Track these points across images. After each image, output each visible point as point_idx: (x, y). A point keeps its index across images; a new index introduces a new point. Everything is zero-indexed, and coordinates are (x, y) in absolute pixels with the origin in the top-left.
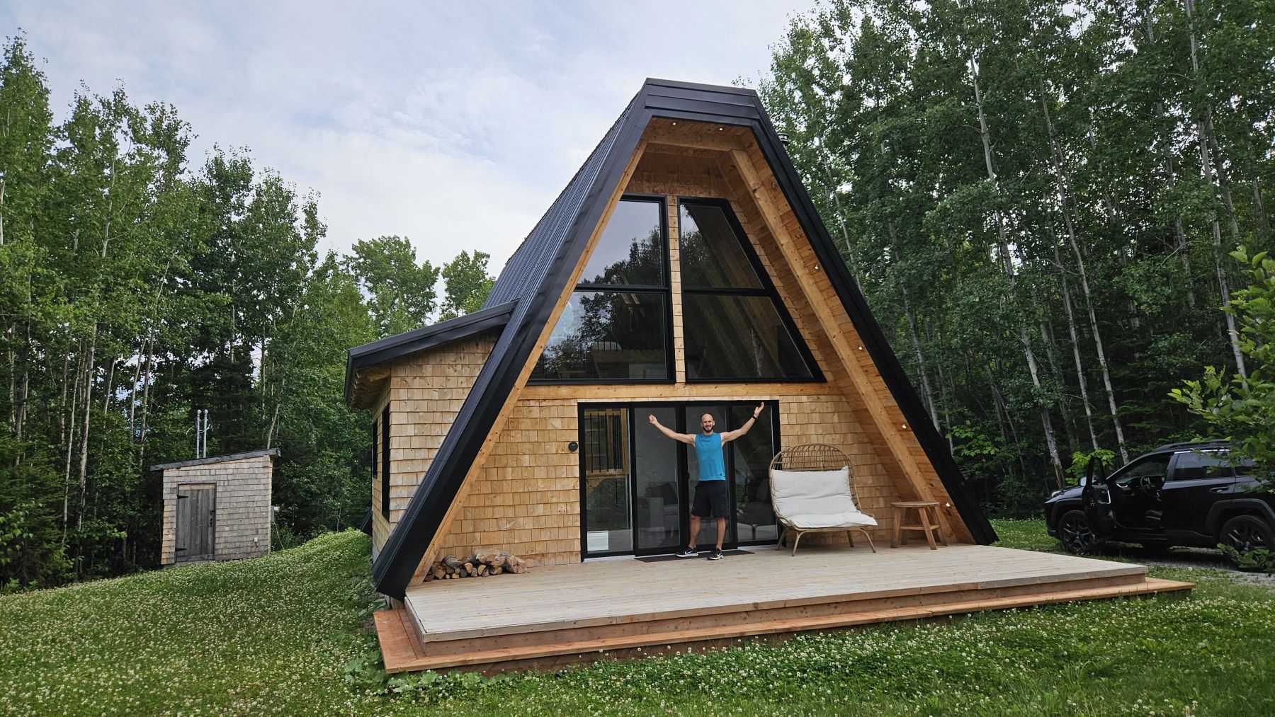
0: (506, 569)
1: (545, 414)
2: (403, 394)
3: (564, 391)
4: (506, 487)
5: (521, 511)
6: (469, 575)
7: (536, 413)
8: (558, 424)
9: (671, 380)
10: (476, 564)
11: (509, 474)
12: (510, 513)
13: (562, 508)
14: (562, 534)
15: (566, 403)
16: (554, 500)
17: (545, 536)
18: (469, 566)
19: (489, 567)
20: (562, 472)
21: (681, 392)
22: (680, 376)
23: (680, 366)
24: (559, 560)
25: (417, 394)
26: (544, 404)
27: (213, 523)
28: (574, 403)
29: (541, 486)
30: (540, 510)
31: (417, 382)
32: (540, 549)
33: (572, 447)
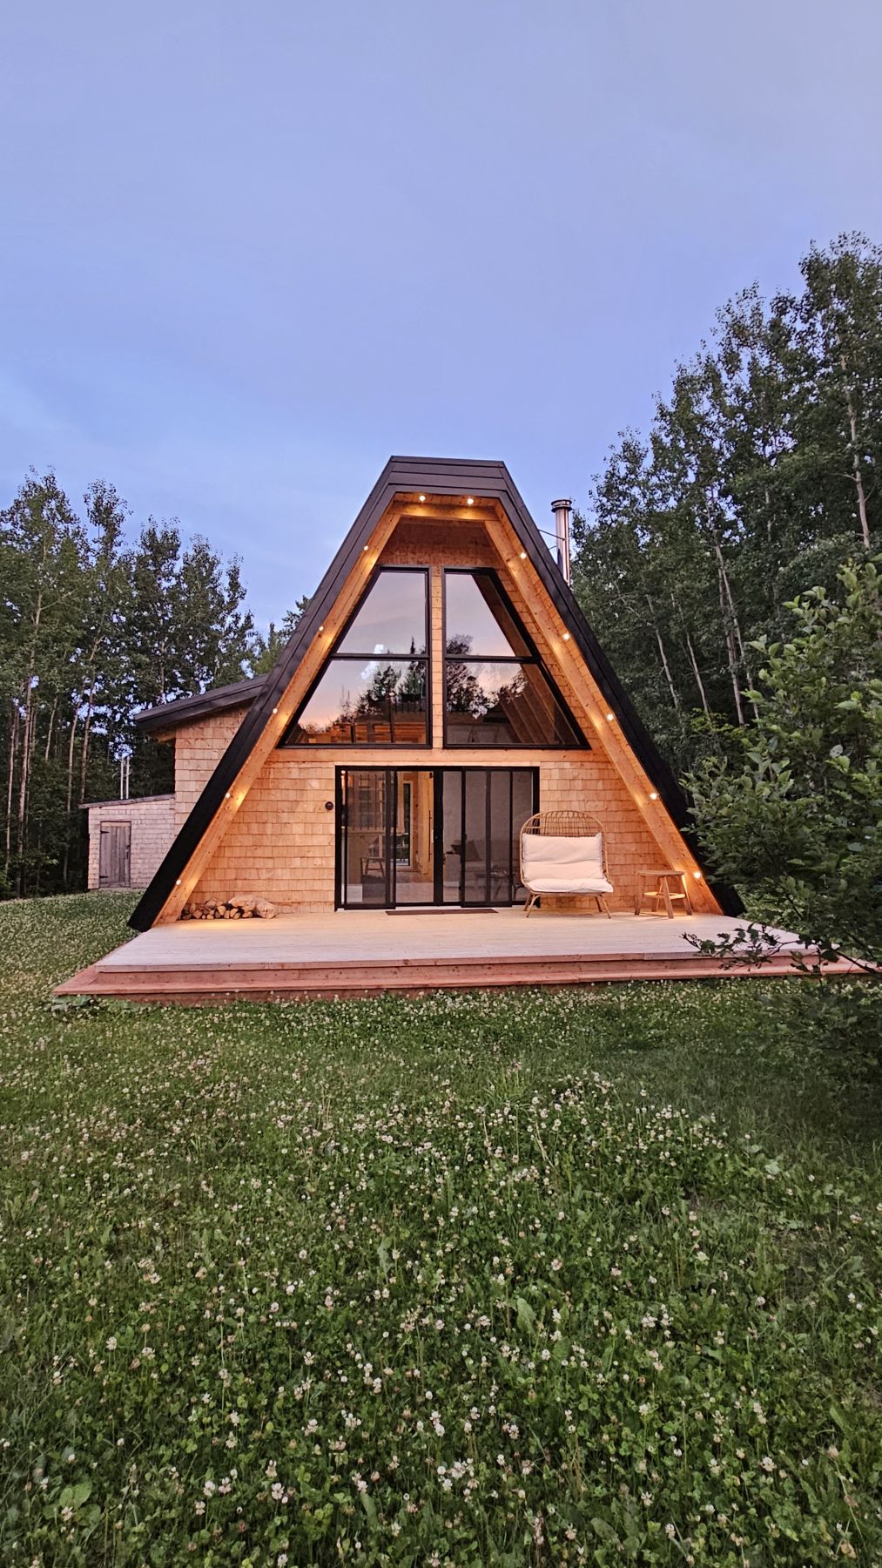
0: (255, 914)
1: (304, 775)
2: (187, 754)
3: (323, 754)
4: (266, 841)
5: (280, 863)
6: (222, 917)
7: (295, 774)
8: (315, 784)
9: (429, 745)
10: (229, 907)
11: (269, 829)
12: (270, 864)
13: (318, 862)
14: (317, 885)
15: (324, 765)
16: (310, 855)
17: (301, 886)
18: (221, 909)
19: (241, 911)
20: (319, 829)
21: (438, 757)
22: (438, 742)
23: (438, 732)
24: (314, 908)
25: (199, 754)
26: (303, 765)
27: (129, 855)
28: (332, 766)
29: (298, 841)
30: (297, 862)
31: (199, 744)
32: (295, 897)
33: (328, 806)
